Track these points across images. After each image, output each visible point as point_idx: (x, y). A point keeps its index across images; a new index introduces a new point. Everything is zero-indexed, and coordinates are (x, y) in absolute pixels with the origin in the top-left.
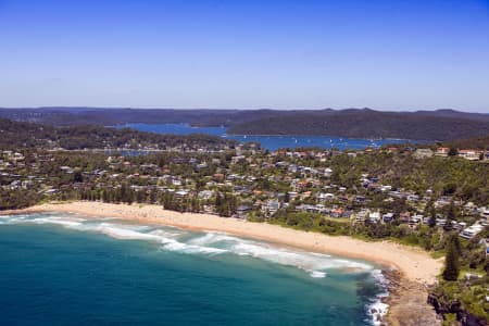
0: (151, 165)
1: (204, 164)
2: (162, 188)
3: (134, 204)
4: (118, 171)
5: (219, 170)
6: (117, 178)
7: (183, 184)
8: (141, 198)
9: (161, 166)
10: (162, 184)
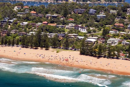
0: (55, 15)
1: (102, 15)
2: (72, 35)
3: (51, 49)
4: (27, 19)
5: (117, 20)
6: (27, 25)
7: (89, 32)
8: (56, 44)
9: (65, 15)
10: (71, 32)
